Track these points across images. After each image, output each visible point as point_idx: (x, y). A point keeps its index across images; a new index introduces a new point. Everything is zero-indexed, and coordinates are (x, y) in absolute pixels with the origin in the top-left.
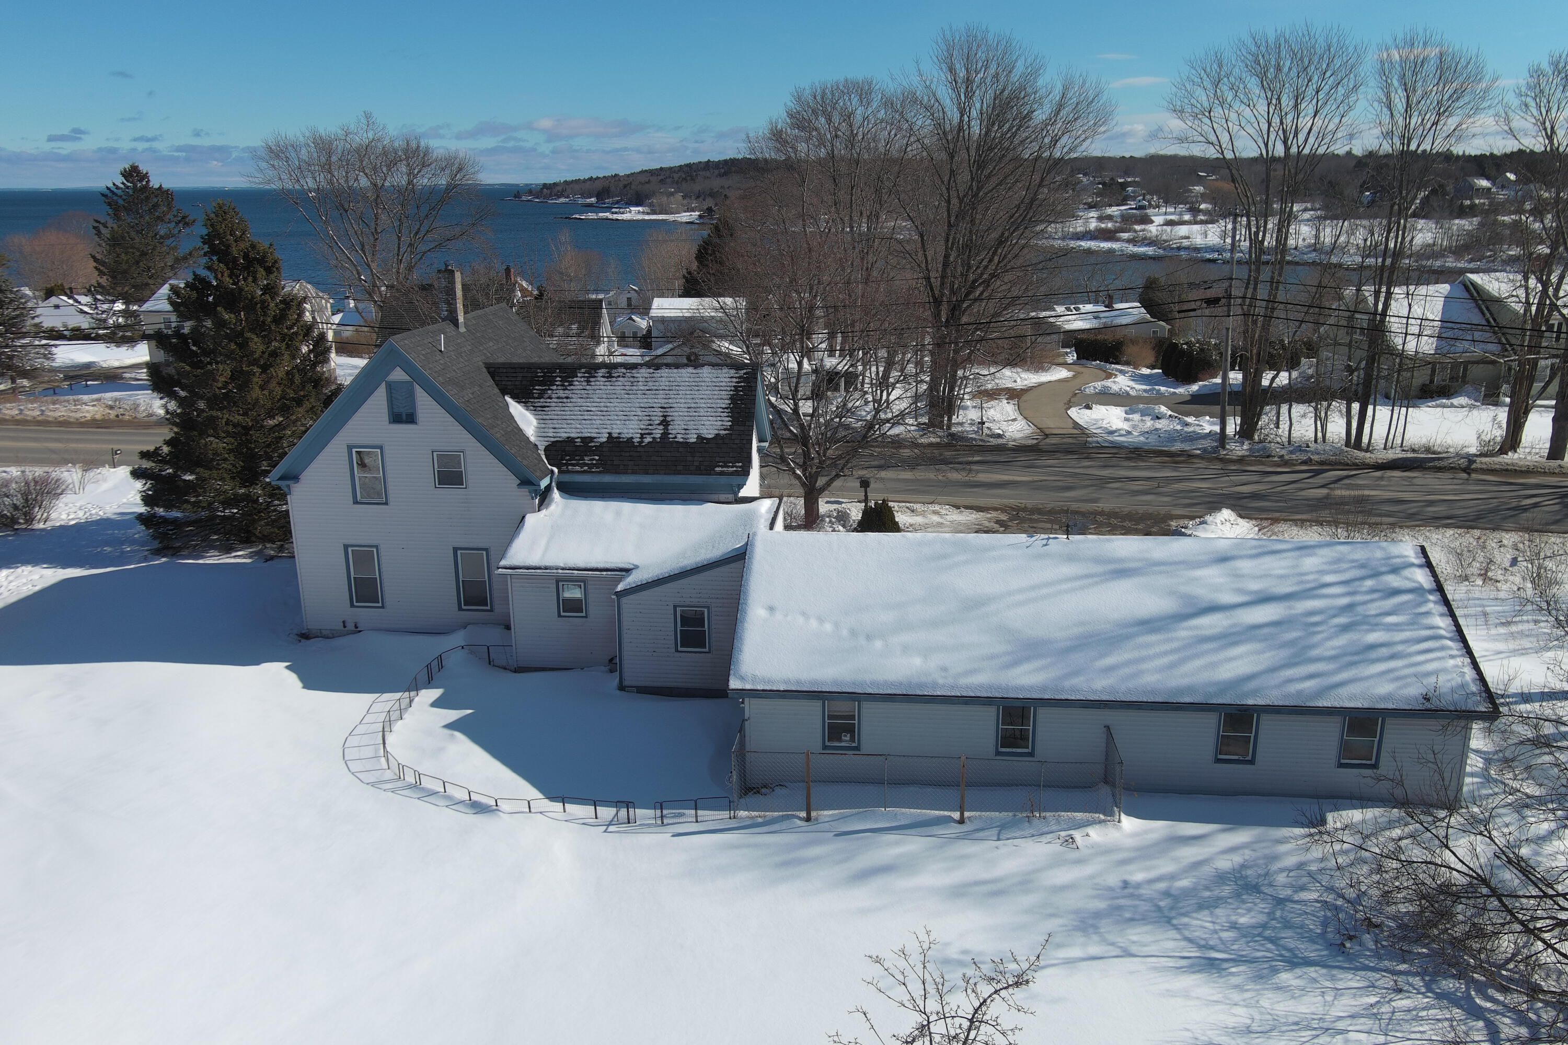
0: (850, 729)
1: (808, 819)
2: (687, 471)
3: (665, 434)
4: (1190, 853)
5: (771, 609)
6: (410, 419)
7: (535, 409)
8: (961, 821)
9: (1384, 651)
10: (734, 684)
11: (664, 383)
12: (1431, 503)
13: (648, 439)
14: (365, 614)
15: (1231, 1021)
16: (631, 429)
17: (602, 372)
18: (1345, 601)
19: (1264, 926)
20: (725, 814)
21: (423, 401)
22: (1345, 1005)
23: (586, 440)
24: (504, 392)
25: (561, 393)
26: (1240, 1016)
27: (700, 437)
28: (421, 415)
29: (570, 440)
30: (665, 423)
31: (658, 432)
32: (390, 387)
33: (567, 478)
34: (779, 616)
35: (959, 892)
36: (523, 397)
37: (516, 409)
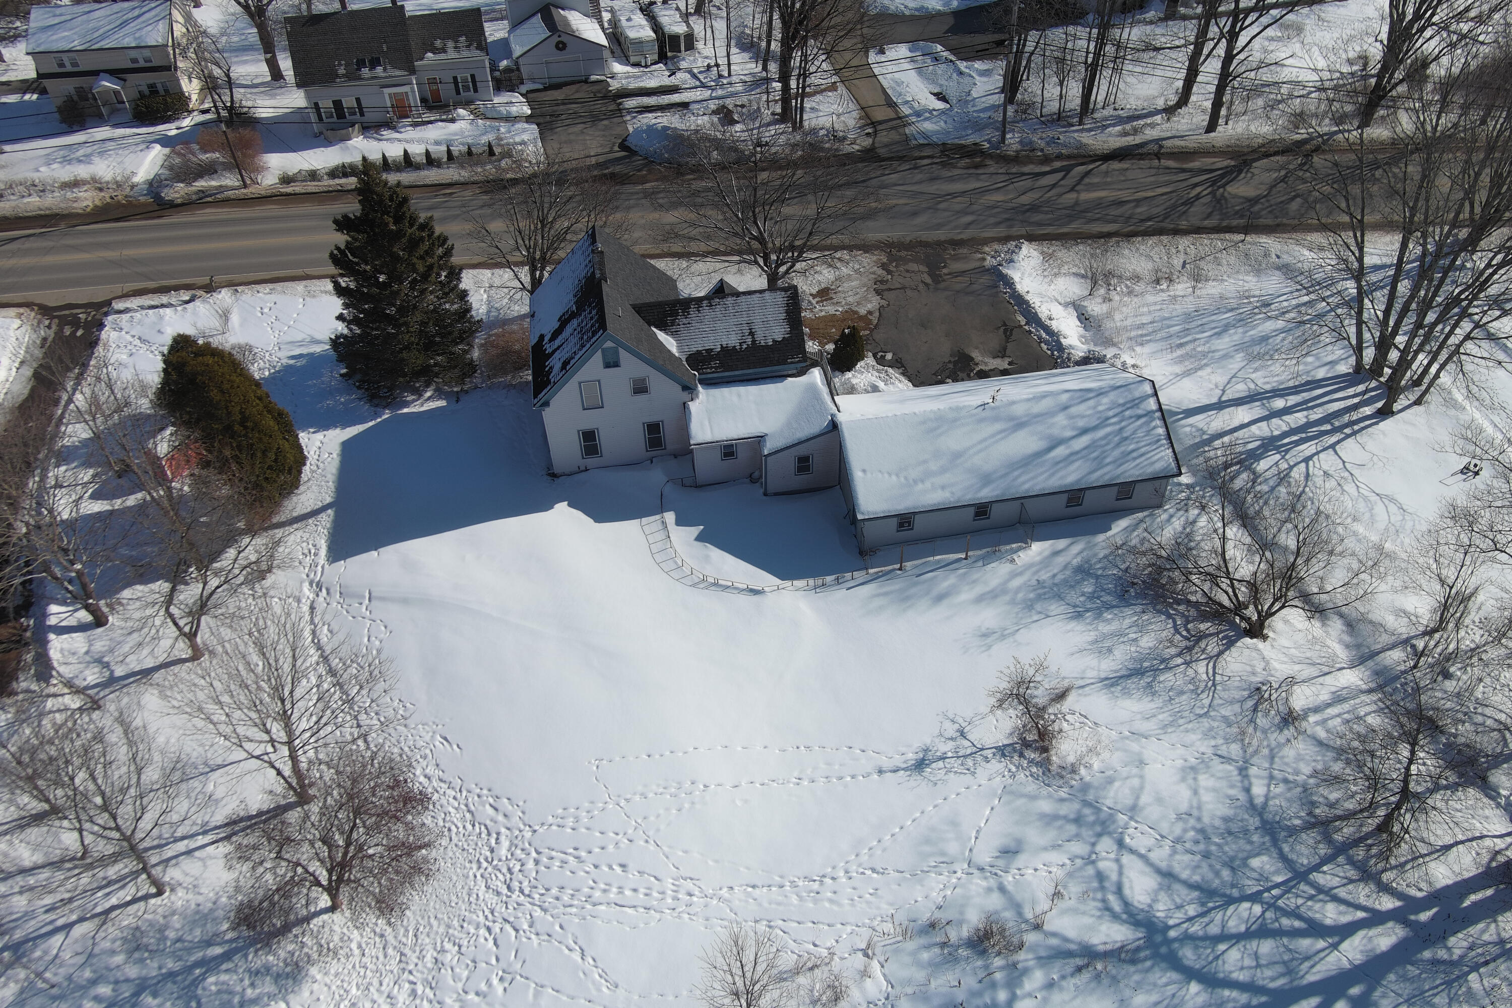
0: (909, 523)
1: (900, 569)
2: (772, 364)
3: (754, 341)
4: (1061, 560)
5: (864, 471)
6: (616, 365)
7: (673, 334)
8: (966, 559)
9: (1135, 454)
10: (860, 517)
11: (744, 307)
13: (745, 346)
14: (591, 461)
15: (1090, 639)
16: (733, 341)
17: (705, 303)
18: (1117, 427)
19: (1094, 592)
20: (863, 573)
21: (623, 353)
23: (709, 351)
24: (650, 324)
25: (685, 321)
26: (1092, 635)
27: (774, 341)
28: (622, 362)
29: (699, 352)
30: (752, 334)
31: (749, 340)
32: (603, 351)
33: (703, 376)
34: (869, 475)
35: (980, 599)
36: (663, 327)
37: (661, 336)
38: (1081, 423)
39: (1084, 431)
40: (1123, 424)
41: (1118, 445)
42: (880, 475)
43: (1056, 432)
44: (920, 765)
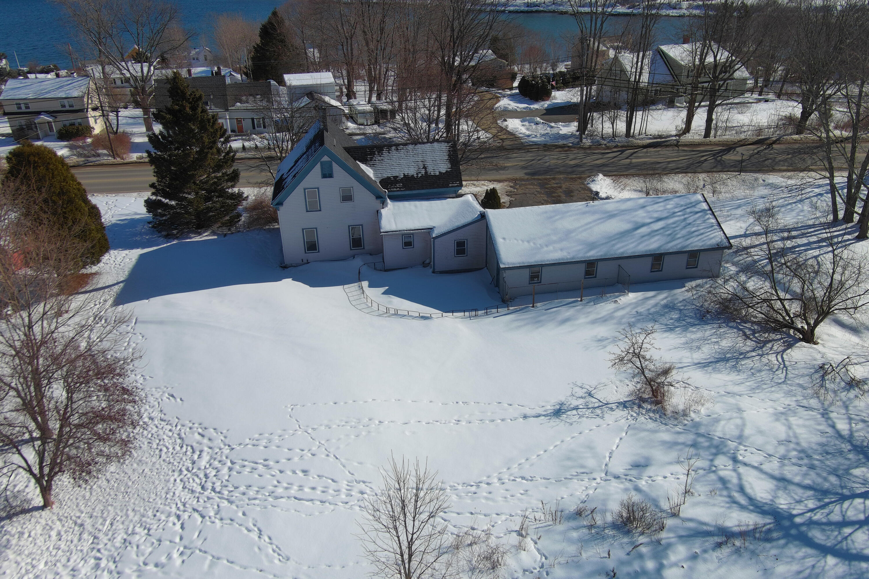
0: (537, 277)
1: (533, 307)
2: (439, 187)
3: (426, 172)
4: (652, 302)
5: (504, 239)
6: (331, 176)
7: (372, 166)
8: (581, 301)
10: (502, 266)
11: (420, 151)
12: (669, 162)
13: (420, 175)
14: (312, 256)
15: (682, 342)
16: (412, 171)
17: (393, 148)
19: (680, 317)
20: (506, 309)
21: (335, 167)
22: (708, 333)
23: (395, 177)
24: (355, 159)
25: (379, 158)
26: (683, 340)
27: (440, 172)
28: (335, 174)
29: (389, 178)
30: (425, 168)
31: (423, 172)
32: (321, 163)
33: (391, 194)
34: (508, 241)
35: (594, 322)
36: (364, 161)
37: (363, 166)
38: (656, 215)
39: (659, 220)
40: (686, 216)
41: (684, 227)
42: (516, 241)
43: (640, 220)
44: (558, 413)
